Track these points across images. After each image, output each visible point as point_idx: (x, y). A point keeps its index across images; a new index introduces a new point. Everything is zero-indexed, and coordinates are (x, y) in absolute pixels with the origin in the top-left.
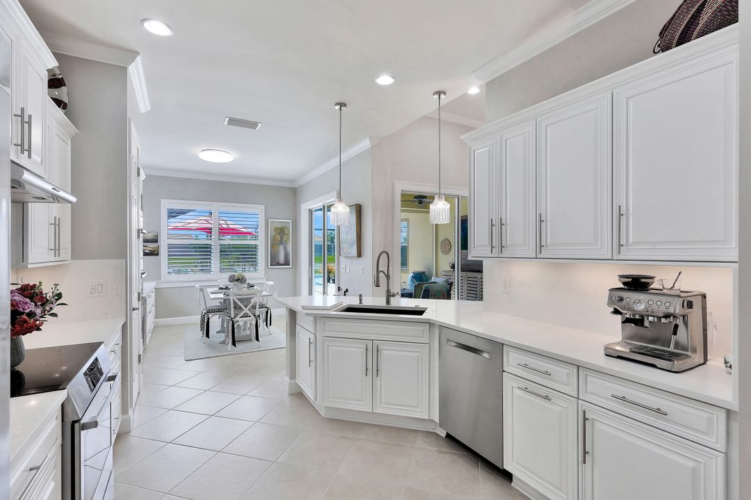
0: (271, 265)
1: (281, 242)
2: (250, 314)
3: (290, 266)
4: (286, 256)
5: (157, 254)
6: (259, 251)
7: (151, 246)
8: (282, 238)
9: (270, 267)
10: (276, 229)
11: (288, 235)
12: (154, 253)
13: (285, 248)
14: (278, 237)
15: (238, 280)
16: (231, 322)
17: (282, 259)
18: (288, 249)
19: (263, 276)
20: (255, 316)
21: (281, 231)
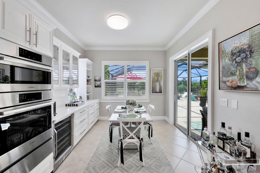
0: (152, 93)
1: (157, 81)
2: (134, 137)
3: (162, 94)
4: (160, 88)
5: (100, 87)
6: (146, 85)
7: (98, 83)
8: (158, 78)
9: (151, 94)
10: (155, 73)
11: (161, 76)
12: (99, 86)
13: (160, 84)
14: (156, 78)
15: (131, 104)
16: (120, 142)
17: (158, 90)
18: (161, 84)
19: (148, 98)
20: (139, 138)
21: (158, 75)
